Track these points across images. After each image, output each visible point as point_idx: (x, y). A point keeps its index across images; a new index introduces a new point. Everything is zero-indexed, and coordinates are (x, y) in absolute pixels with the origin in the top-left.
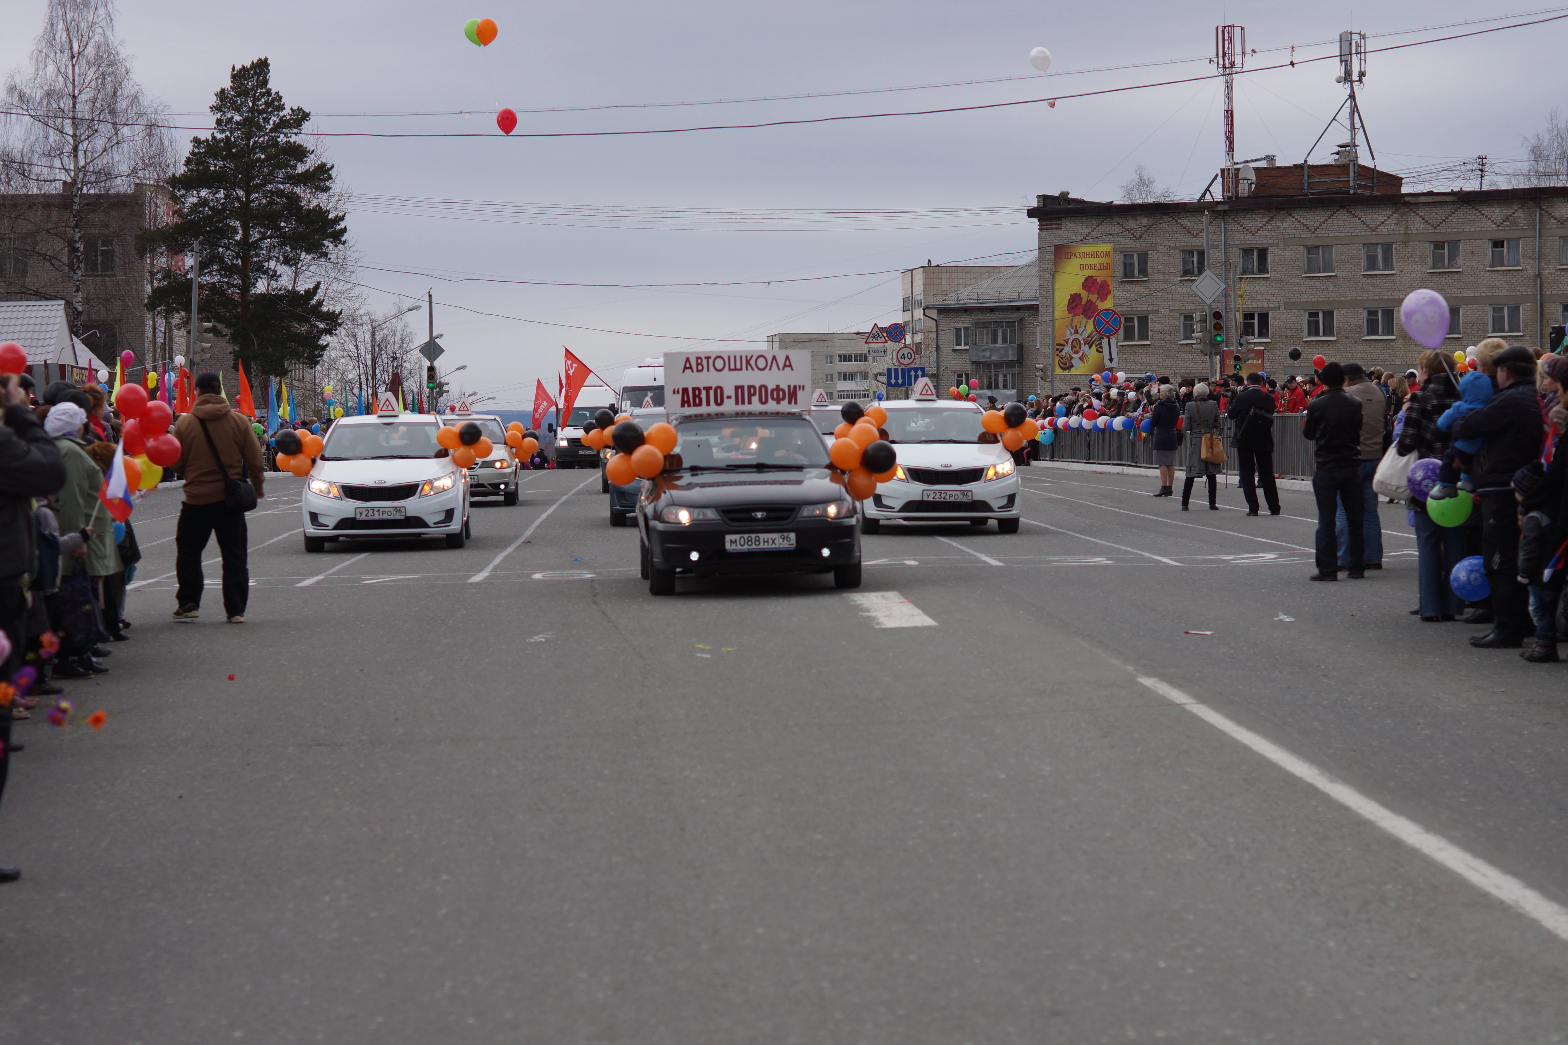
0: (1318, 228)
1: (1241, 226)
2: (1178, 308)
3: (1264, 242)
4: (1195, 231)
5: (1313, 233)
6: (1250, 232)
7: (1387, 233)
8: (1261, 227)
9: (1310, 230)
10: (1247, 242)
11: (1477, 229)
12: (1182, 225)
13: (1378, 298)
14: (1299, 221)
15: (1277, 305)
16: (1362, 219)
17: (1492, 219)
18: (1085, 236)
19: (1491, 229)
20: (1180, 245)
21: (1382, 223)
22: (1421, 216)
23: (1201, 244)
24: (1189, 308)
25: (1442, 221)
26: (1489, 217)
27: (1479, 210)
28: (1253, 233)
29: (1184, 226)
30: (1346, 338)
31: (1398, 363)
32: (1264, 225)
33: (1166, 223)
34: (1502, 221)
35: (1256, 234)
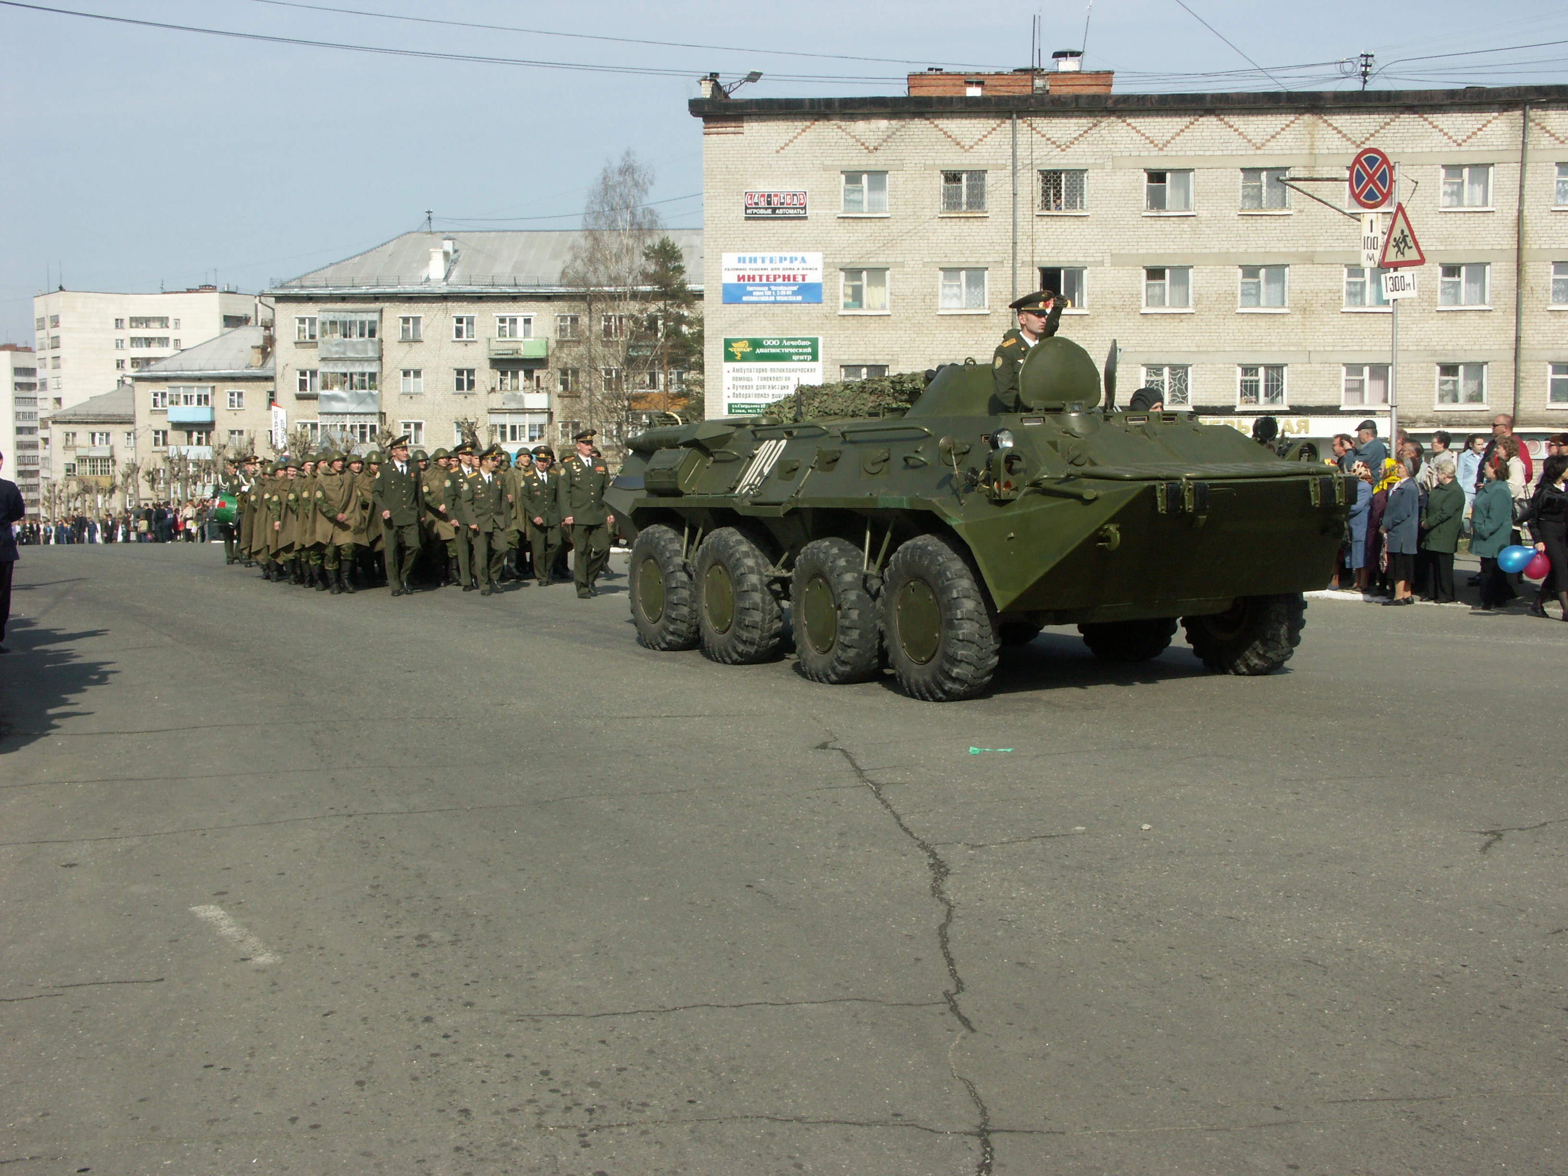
0: (1168, 142)
1: (1043, 136)
2: (938, 260)
3: (1080, 161)
4: (967, 143)
5: (1161, 149)
6: (1058, 146)
7: (1280, 152)
8: (1076, 139)
9: (1156, 146)
10: (1053, 161)
11: (1425, 150)
12: (945, 133)
13: (1263, 250)
14: (1138, 132)
15: (1101, 259)
16: (1240, 130)
17: (1450, 134)
18: (783, 145)
19: (1447, 149)
20: (941, 162)
21: (1273, 137)
22: (1335, 128)
23: (977, 162)
24: (956, 260)
25: (1368, 135)
26: (1445, 131)
27: (1430, 120)
28: (1063, 147)
29: (949, 134)
30: (1210, 311)
31: (1292, 348)
32: (1081, 135)
33: (918, 127)
34: (1465, 138)
35: (1068, 150)
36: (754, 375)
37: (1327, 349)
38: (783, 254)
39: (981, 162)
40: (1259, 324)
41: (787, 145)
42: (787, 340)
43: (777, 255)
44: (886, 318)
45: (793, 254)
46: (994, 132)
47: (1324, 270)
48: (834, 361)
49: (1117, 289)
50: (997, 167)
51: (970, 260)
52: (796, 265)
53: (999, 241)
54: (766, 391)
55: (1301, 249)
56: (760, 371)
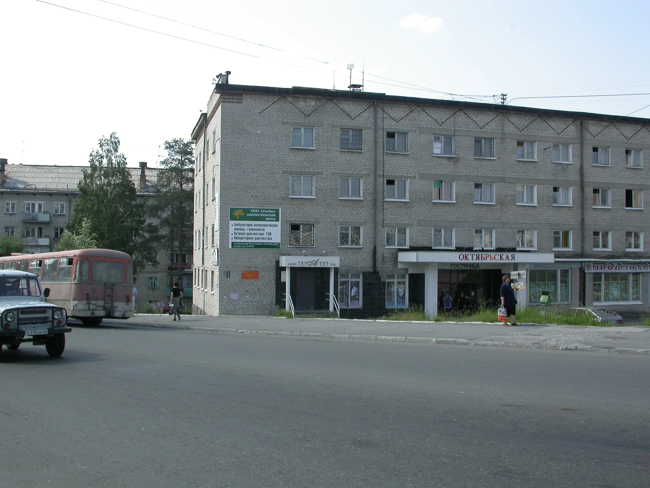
0: (444, 122)
1: (388, 115)
3: (405, 128)
4: (353, 115)
5: (441, 125)
6: (395, 120)
7: (490, 131)
8: (403, 118)
9: (438, 124)
10: (393, 127)
11: (546, 135)
12: (343, 110)
13: (484, 175)
14: (431, 116)
15: (414, 175)
16: (474, 120)
17: (555, 129)
18: (262, 110)
19: (554, 136)
20: (341, 124)
21: (487, 124)
22: (512, 123)
23: (358, 125)
24: (347, 172)
25: (525, 127)
26: (553, 128)
27: (547, 122)
28: (397, 121)
29: (344, 110)
30: (462, 202)
31: (496, 221)
32: (405, 116)
33: (330, 106)
34: (560, 131)
35: (399, 122)
36: (246, 228)
37: (511, 222)
39: (360, 125)
40: (483, 209)
41: (264, 110)
42: (263, 210)
44: (313, 200)
46: (365, 111)
47: (509, 185)
48: (286, 222)
49: (421, 190)
50: (367, 128)
51: (354, 173)
53: (368, 164)
54: (252, 236)
55: (500, 176)
56: (248, 225)
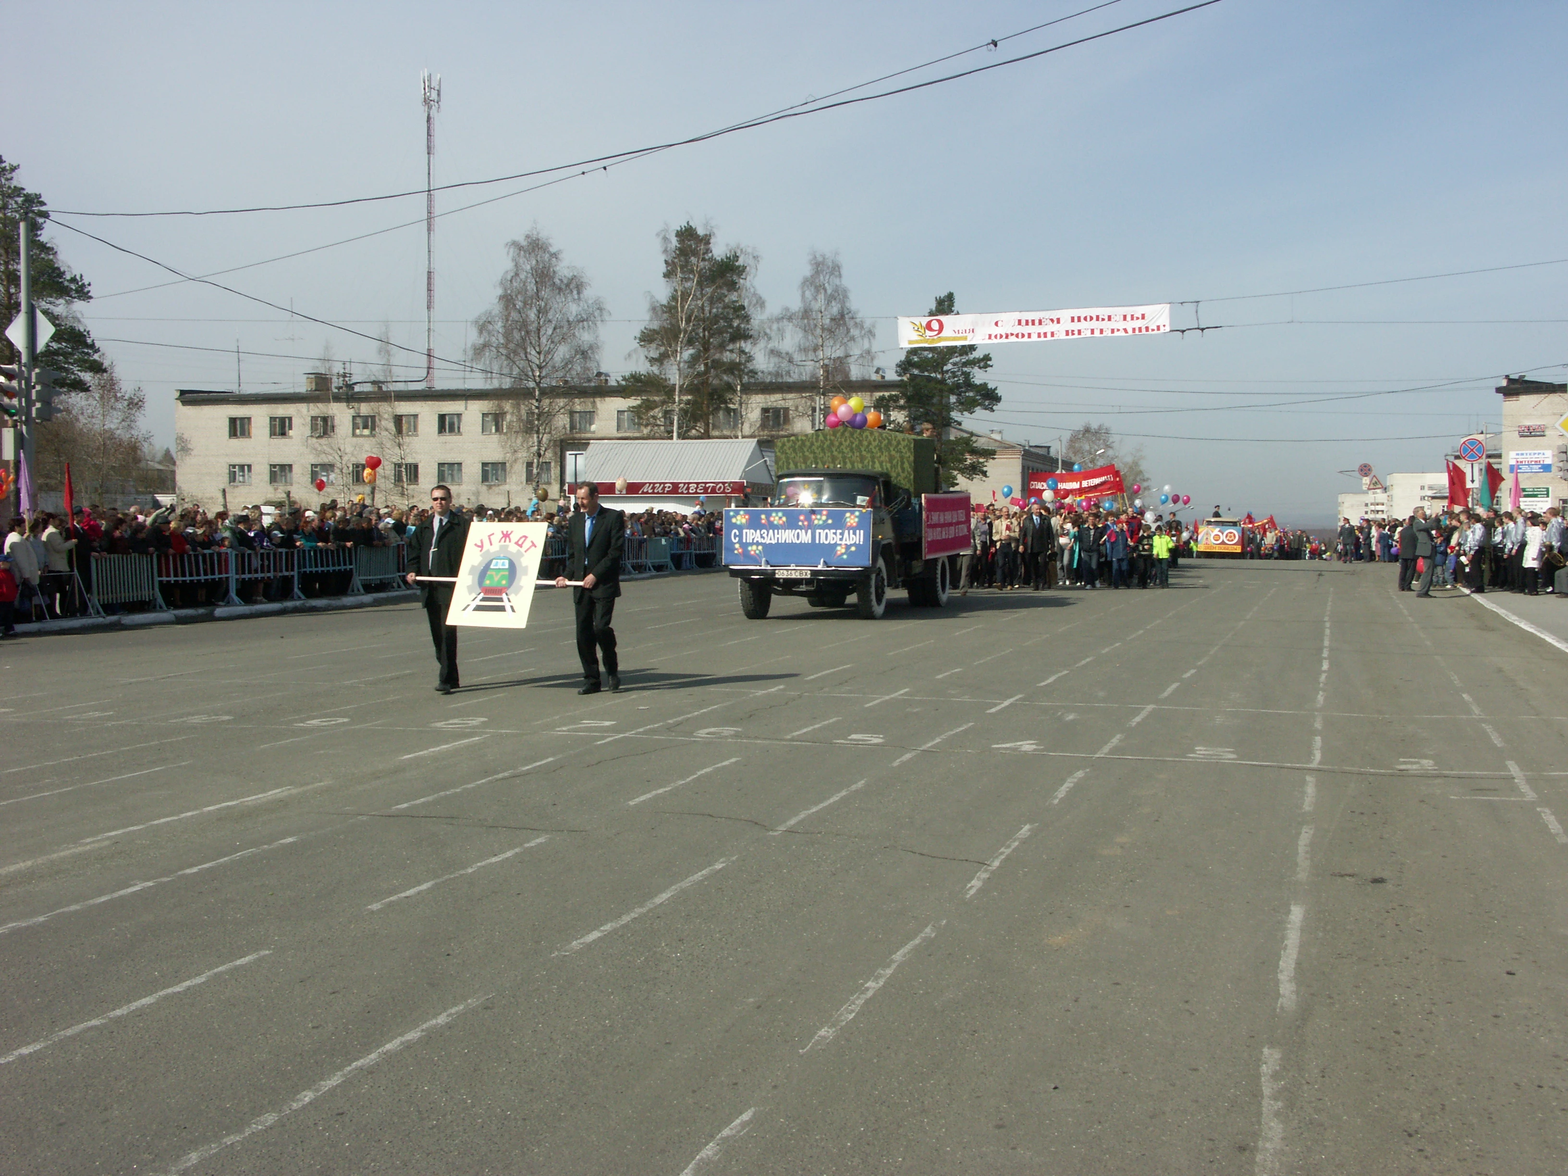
18: (1536, 405)
38: (1535, 452)
42: (1537, 488)
43: (1533, 452)
45: (1539, 452)
48: (1556, 498)
52: (1540, 456)
